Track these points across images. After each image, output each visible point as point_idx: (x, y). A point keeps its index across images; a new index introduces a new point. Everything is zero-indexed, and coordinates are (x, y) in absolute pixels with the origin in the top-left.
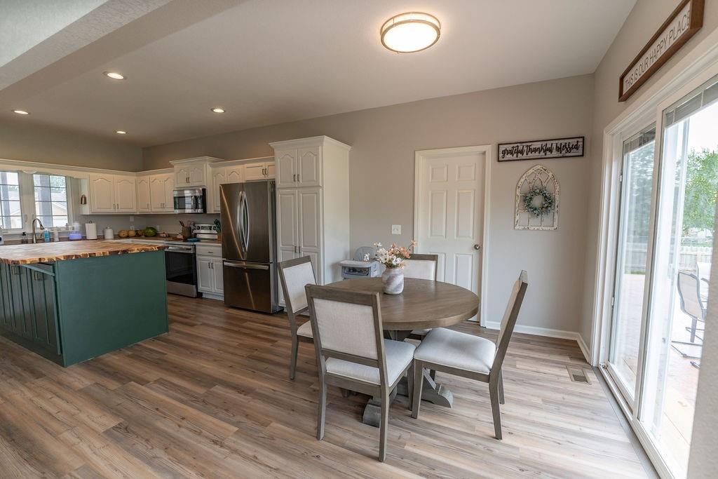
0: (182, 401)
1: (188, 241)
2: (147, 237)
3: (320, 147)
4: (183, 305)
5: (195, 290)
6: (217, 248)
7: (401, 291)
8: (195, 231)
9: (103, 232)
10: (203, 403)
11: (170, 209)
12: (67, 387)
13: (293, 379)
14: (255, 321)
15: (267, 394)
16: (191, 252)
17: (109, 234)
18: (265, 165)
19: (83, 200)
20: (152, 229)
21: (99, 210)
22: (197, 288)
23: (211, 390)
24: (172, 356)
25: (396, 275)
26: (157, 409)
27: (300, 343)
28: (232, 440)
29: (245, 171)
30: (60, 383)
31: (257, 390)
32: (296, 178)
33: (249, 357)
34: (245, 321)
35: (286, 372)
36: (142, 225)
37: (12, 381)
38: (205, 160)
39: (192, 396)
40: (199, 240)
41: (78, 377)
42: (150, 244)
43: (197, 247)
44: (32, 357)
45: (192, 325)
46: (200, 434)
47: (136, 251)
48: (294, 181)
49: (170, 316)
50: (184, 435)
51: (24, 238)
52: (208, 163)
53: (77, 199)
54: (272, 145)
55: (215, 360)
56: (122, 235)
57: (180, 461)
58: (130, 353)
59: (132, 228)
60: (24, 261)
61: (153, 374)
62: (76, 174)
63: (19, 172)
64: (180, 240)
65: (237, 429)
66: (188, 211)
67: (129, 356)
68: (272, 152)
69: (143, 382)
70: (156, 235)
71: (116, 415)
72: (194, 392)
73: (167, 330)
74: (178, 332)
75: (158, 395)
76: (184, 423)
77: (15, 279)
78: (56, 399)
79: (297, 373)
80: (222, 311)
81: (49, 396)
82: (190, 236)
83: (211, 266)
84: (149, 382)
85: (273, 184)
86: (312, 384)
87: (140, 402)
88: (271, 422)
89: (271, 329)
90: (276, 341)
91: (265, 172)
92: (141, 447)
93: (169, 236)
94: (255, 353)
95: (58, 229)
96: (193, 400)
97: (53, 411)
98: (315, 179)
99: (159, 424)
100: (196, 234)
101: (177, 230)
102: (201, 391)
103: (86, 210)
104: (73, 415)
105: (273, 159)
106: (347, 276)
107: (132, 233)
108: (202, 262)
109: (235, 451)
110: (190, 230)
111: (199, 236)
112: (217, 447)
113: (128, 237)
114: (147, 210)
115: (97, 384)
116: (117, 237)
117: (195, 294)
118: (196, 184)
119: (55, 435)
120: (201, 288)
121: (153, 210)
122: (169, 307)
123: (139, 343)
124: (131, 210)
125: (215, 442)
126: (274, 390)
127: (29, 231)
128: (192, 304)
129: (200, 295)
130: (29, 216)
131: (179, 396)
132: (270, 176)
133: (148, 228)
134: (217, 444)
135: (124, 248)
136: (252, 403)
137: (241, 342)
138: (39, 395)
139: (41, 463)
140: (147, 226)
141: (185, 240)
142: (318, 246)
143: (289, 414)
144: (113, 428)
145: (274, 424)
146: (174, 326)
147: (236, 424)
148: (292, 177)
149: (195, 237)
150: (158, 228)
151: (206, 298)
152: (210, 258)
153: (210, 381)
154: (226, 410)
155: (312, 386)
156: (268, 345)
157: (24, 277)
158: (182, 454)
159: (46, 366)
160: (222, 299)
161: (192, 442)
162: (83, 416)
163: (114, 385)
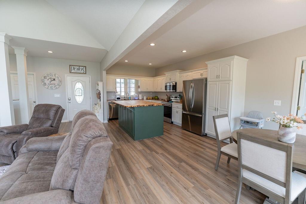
0: (170, 165)
1: (169, 102)
2: (155, 99)
3: (232, 61)
4: (166, 125)
5: (171, 121)
6: (180, 106)
7: (293, 142)
8: (171, 98)
9: (143, 97)
10: (178, 168)
11: (164, 90)
12: (136, 148)
13: (216, 170)
14: (195, 138)
15: (205, 173)
16: (170, 106)
17: (145, 98)
18: (202, 72)
19: (139, 87)
20: (157, 97)
21: (143, 90)
22: (171, 120)
23: (181, 163)
24: (165, 145)
25: (291, 132)
26: (162, 165)
27: (222, 155)
28: (191, 190)
29: (193, 75)
30: (134, 146)
31: (200, 170)
32: (218, 77)
33: (194, 153)
34: (191, 137)
35: (213, 166)
36: (154, 95)
37: (123, 141)
38: (177, 72)
39: (174, 164)
40: (173, 102)
41: (138, 145)
42: (159, 103)
43: (173, 105)
44: (126, 135)
45: (171, 134)
46: (179, 182)
47: (156, 105)
48: (217, 78)
49: (164, 130)
50: (172, 179)
51: (125, 98)
52: (178, 72)
53: (137, 87)
54: (207, 63)
55: (181, 151)
56: (148, 98)
57: (172, 191)
58: (152, 141)
59: (151, 96)
60: (128, 106)
61: (160, 151)
62: (137, 79)
63: (125, 79)
64: (166, 101)
65: (194, 186)
66: (168, 91)
67: (152, 142)
68: (206, 65)
69: (157, 153)
70: (158, 99)
71: (150, 163)
72: (175, 163)
73: (163, 134)
74: (166, 136)
75: (162, 159)
76: (172, 175)
77: (124, 111)
78: (133, 151)
79: (218, 168)
80: (181, 130)
81: (132, 150)
82: (169, 100)
83: (177, 112)
84: (159, 153)
85: (206, 79)
86: (227, 176)
87: (157, 161)
88: (209, 188)
89: (201, 142)
90: (206, 149)
91: (202, 75)
92: (158, 178)
93: (162, 100)
94: (197, 152)
95: (132, 96)
96: (174, 166)
97: (133, 155)
98: (228, 77)
99: (164, 172)
100: (171, 99)
101: (165, 98)
102: (177, 163)
103: (140, 90)
104: (138, 159)
105: (207, 69)
106: (243, 125)
107: (151, 98)
108: (174, 110)
109: (194, 196)
110: (170, 98)
111: (172, 100)
112: (186, 191)
113: (150, 99)
114: (156, 90)
115: (143, 149)
116: (147, 99)
117: (171, 122)
118: (173, 81)
119: (134, 164)
120: (173, 120)
121: (158, 90)
122: (164, 126)
123: (154, 137)
124: (151, 90)
125: (185, 188)
126: (208, 173)
127: (126, 96)
128: (169, 126)
129: (172, 123)
130: (126, 92)
131: (169, 162)
132: (204, 76)
133: (156, 96)
134: (186, 189)
135: (152, 104)
136: (198, 175)
137: (190, 146)
138: (129, 149)
139: (131, 173)
140: (155, 96)
141: (168, 101)
142: (228, 109)
143: (217, 187)
144: (149, 168)
145: (210, 190)
146: (164, 133)
147: (193, 183)
148: (216, 76)
149: (171, 101)
150: (159, 96)
151: (174, 124)
152: (177, 109)
153: (180, 160)
154: (188, 175)
155: (227, 177)
156: (202, 150)
157: (126, 110)
158: (173, 188)
159: (130, 139)
160: (181, 126)
161: (176, 184)
162: (140, 160)
163: (148, 151)
